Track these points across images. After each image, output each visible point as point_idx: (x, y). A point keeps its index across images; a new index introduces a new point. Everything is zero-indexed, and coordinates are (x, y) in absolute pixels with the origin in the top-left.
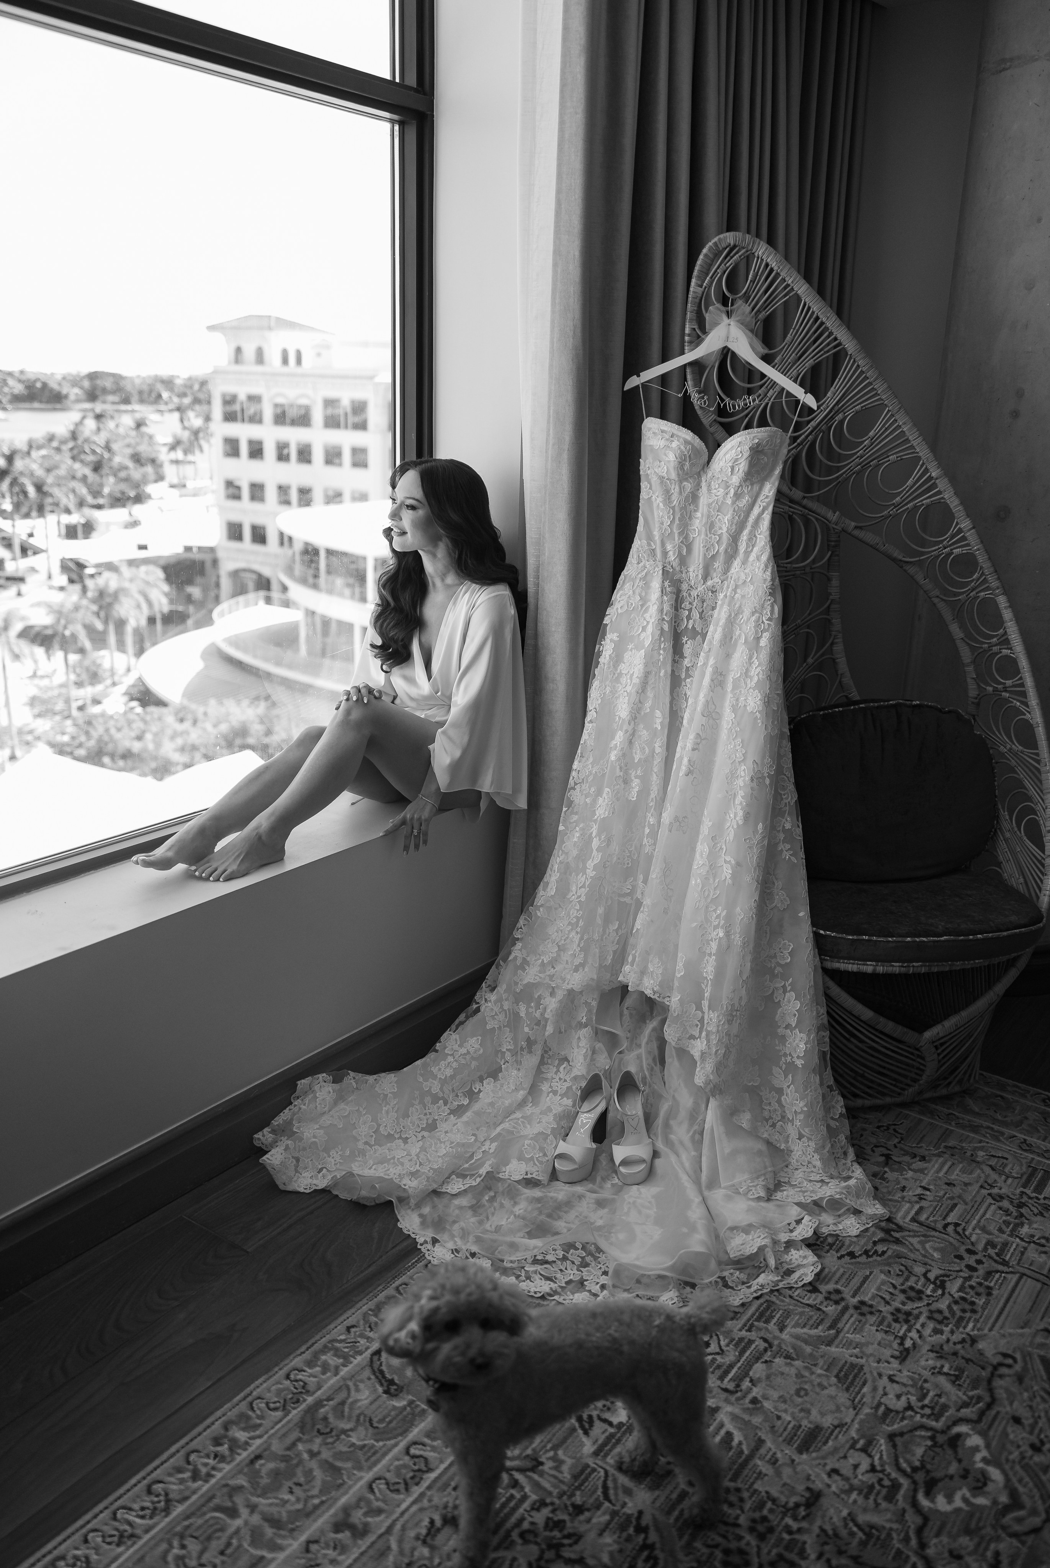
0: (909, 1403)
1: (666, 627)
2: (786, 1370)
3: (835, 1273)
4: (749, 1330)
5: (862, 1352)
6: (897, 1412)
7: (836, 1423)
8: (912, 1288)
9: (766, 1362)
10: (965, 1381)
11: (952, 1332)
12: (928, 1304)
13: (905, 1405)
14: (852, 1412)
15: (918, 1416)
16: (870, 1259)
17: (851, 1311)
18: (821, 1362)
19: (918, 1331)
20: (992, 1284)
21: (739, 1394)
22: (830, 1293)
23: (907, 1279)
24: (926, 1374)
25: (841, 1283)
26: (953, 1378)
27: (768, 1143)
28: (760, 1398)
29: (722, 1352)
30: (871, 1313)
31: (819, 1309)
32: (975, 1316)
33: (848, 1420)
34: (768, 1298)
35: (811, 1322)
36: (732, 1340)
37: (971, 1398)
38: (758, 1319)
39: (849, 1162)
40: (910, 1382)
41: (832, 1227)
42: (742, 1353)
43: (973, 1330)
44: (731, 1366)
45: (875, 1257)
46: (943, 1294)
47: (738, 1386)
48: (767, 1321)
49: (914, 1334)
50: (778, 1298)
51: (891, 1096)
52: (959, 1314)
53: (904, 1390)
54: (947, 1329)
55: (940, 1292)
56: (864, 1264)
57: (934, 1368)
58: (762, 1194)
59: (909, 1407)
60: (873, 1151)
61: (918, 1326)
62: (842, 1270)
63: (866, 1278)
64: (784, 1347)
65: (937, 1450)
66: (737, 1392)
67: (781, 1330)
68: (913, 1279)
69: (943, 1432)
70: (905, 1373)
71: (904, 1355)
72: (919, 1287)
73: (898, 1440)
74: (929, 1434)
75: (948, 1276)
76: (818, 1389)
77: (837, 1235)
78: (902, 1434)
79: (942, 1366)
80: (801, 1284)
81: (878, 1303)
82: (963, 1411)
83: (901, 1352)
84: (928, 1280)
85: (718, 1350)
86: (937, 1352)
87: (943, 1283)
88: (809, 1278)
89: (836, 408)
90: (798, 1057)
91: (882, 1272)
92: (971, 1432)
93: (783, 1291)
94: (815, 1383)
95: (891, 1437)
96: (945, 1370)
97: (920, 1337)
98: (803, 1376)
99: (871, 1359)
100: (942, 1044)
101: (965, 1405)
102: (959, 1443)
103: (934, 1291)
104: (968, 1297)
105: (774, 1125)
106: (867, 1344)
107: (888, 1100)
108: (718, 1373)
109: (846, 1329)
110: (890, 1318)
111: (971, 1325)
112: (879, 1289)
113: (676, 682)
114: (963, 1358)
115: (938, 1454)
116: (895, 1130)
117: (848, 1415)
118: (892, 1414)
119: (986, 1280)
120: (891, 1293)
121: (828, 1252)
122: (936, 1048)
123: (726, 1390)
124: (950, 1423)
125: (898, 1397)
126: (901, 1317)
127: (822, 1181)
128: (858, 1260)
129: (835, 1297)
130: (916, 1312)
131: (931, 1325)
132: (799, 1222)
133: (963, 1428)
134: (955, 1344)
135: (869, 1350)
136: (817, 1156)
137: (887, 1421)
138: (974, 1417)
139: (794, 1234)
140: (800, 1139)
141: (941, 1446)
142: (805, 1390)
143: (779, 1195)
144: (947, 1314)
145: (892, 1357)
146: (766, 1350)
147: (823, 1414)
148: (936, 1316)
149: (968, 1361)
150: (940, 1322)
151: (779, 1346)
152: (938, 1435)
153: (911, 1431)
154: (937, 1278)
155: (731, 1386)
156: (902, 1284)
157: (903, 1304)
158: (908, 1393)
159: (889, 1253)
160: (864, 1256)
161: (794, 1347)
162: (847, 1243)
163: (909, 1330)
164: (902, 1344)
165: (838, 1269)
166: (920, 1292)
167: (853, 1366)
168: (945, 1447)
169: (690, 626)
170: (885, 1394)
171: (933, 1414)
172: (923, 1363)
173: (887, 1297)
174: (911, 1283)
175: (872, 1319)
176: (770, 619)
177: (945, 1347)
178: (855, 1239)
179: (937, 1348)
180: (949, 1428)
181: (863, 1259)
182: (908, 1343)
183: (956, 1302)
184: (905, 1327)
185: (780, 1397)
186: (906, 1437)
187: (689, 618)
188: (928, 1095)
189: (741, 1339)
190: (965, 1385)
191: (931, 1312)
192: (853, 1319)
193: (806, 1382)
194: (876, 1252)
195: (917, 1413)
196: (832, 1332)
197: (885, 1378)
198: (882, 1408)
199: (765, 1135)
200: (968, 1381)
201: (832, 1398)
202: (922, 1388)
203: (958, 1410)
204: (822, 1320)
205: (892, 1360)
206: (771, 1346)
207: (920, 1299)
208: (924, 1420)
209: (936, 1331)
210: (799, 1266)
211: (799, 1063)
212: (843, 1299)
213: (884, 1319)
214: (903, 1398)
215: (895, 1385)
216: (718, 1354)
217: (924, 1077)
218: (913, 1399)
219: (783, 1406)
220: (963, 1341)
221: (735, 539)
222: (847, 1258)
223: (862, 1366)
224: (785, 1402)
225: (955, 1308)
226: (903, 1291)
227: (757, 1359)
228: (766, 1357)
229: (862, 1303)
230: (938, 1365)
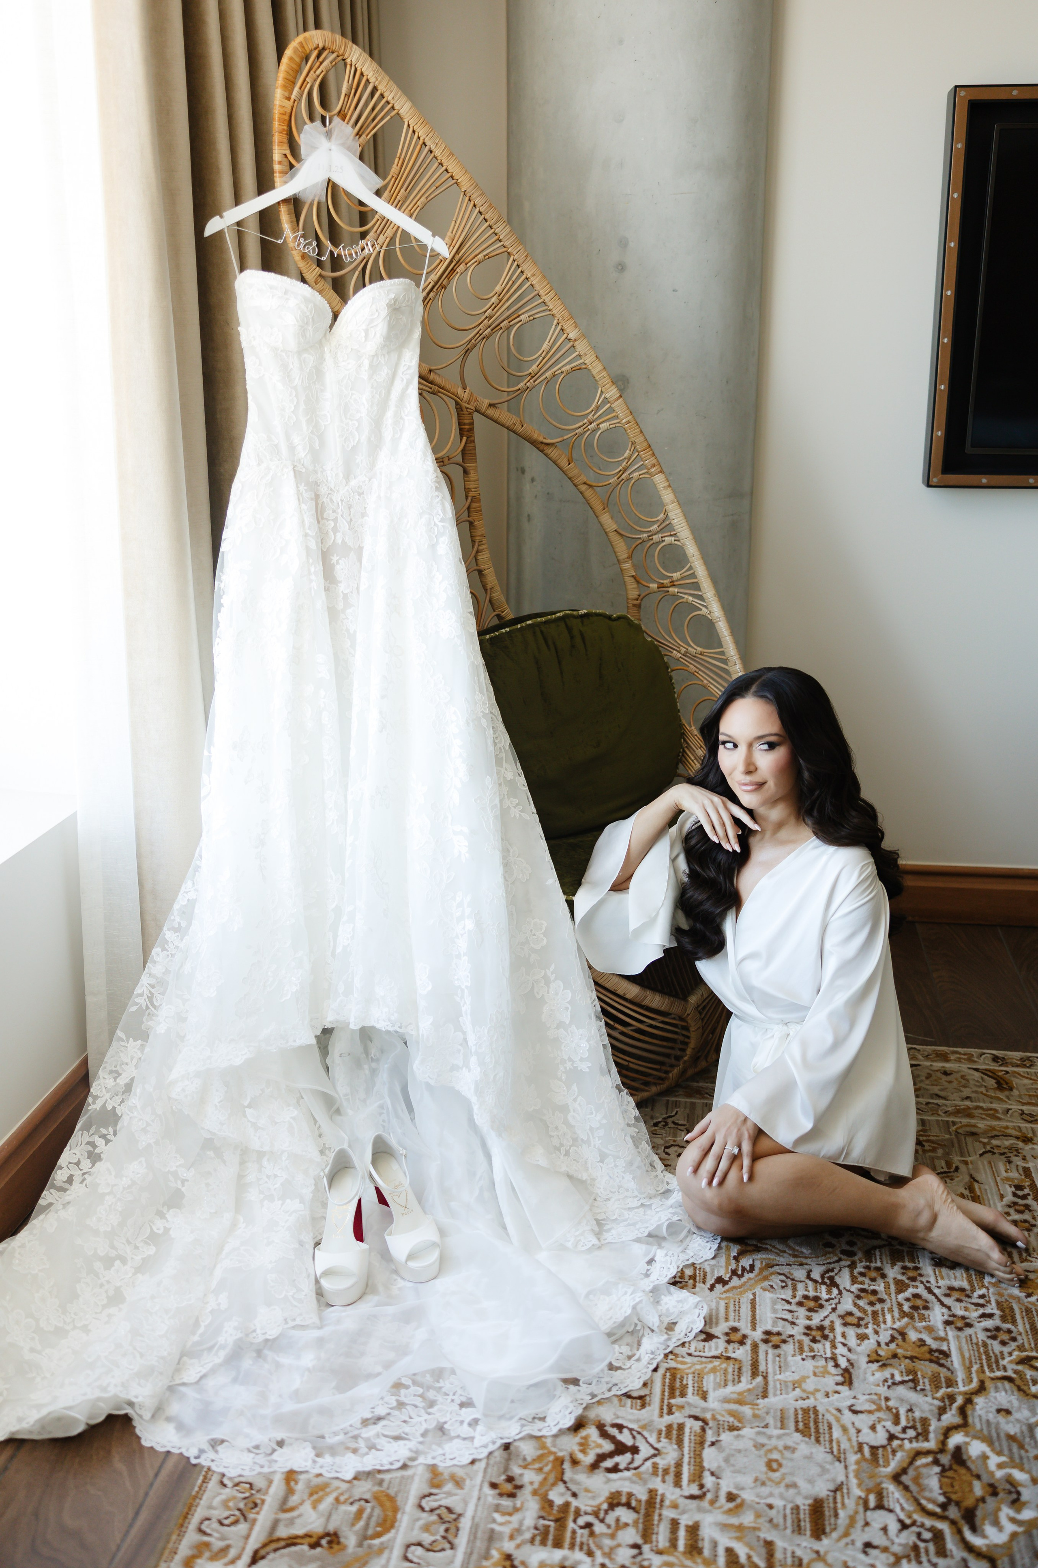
0: (888, 1431)
1: (313, 544)
2: (740, 1444)
3: (717, 1309)
4: (670, 1412)
5: (804, 1391)
6: (884, 1447)
7: (832, 1487)
8: (806, 1297)
9: (713, 1444)
10: (925, 1383)
11: (876, 1332)
12: (834, 1310)
13: (886, 1435)
14: (839, 1467)
15: (906, 1442)
16: (743, 1280)
17: (763, 1347)
18: (770, 1420)
19: (844, 1345)
20: (879, 1264)
21: (709, 1496)
22: (727, 1334)
23: (795, 1289)
24: (883, 1391)
25: (731, 1317)
26: (911, 1384)
27: (570, 1177)
28: (735, 1491)
29: (657, 1452)
30: (784, 1341)
31: (728, 1358)
32: (887, 1306)
33: (841, 1478)
34: (666, 1365)
35: (730, 1377)
36: (660, 1433)
37: (942, 1400)
38: (672, 1395)
39: (659, 1172)
40: (873, 1407)
41: (683, 1257)
42: (680, 1443)
43: (894, 1322)
44: (679, 1465)
45: (747, 1276)
46: (840, 1293)
47: (702, 1486)
48: (683, 1395)
49: (841, 1350)
50: (678, 1362)
51: (655, 1084)
52: (869, 1309)
53: (872, 1418)
54: (869, 1331)
55: (835, 1291)
56: (740, 1287)
57: (886, 1381)
58: (595, 1241)
59: (892, 1437)
60: (667, 1153)
61: (839, 1338)
62: (722, 1304)
63: (753, 1303)
64: (719, 1417)
65: (950, 1474)
66: (704, 1494)
67: (704, 1398)
68: (800, 1286)
69: (942, 1450)
70: (863, 1398)
71: (848, 1378)
72: (812, 1294)
73: (905, 1479)
74: (930, 1459)
75: (832, 1270)
76: (787, 1454)
77: (693, 1264)
78: (904, 1471)
79: (893, 1376)
80: (692, 1335)
81: (784, 1327)
82: (944, 1417)
83: (842, 1375)
84: (815, 1281)
85: (652, 1452)
86: (878, 1361)
87: (831, 1279)
88: (699, 1325)
89: (457, 258)
90: (582, 1060)
91: (765, 1290)
92: (967, 1439)
93: (677, 1351)
94: (781, 1448)
95: (896, 1478)
96: (898, 1378)
97: (850, 1350)
98: (763, 1445)
99: (819, 1395)
100: (704, 1007)
101: (942, 1411)
102: (965, 1457)
103: (829, 1292)
104: (866, 1286)
105: (567, 1153)
106: (804, 1379)
107: (654, 1089)
108: (670, 1478)
109: (770, 1370)
110: (806, 1340)
111: (888, 1317)
112: (775, 1311)
113: (333, 614)
114: (906, 1358)
115: (953, 1478)
116: (674, 1123)
117: (838, 1473)
118: (880, 1451)
119: (871, 1262)
120: (790, 1311)
121: (694, 1286)
122: (700, 1013)
123: (692, 1497)
124: (941, 1438)
125: (873, 1428)
126: (817, 1334)
127: (642, 1205)
128: (731, 1284)
129: (736, 1337)
130: (827, 1323)
131: (851, 1332)
132: (650, 1262)
133: (956, 1439)
134: (887, 1344)
135: (810, 1385)
136: (628, 1177)
137: (881, 1461)
138: (958, 1420)
139: (653, 1277)
140: (602, 1161)
141: (951, 1468)
142: (776, 1461)
143: (608, 1237)
144: (858, 1314)
145: (837, 1384)
146: (703, 1430)
147: (811, 1481)
148: (849, 1319)
149: (912, 1358)
150: (858, 1326)
151: (714, 1418)
152: (939, 1456)
153: (911, 1463)
154: (822, 1277)
155: (694, 1490)
156: (794, 1297)
157: (809, 1318)
158: (880, 1420)
159: (758, 1265)
160: (735, 1278)
161: (732, 1414)
162: (708, 1270)
163: (834, 1346)
164: (837, 1365)
165: (718, 1303)
166: (816, 1299)
167: (806, 1411)
168: (955, 1467)
169: (339, 541)
170: (859, 1431)
171: (918, 1434)
172: (871, 1379)
173: (788, 1316)
174: (801, 1292)
175: (788, 1348)
176: (442, 520)
177: (881, 1352)
178: (713, 1262)
179: (874, 1357)
180: (944, 1443)
181: (735, 1281)
182: (843, 1363)
183: (858, 1297)
184: (828, 1345)
185: (756, 1480)
186: (911, 1472)
187: (335, 530)
188: (690, 1072)
189: (669, 1427)
190: (928, 1387)
191: (841, 1317)
192: (770, 1356)
193: (770, 1451)
194: (744, 1269)
195: (903, 1439)
196: (759, 1379)
197: (847, 1413)
198: (866, 1450)
199: (564, 1169)
200: (926, 1381)
201: (809, 1457)
202: (889, 1409)
203: (939, 1420)
204: (740, 1369)
205: (839, 1388)
206: (705, 1422)
207: (821, 1306)
208: (915, 1445)
209: (862, 1337)
210: (682, 1313)
211: (584, 1067)
212: (745, 1337)
213: (800, 1343)
214: (879, 1428)
215: (860, 1416)
216: (655, 1455)
217: (689, 1051)
218: (889, 1424)
219: (765, 1490)
220: (893, 1339)
221: (377, 423)
222: (719, 1287)
223: (815, 1407)
224: (763, 1484)
225: (861, 1303)
226: (800, 1304)
227: (702, 1443)
228: (710, 1436)
229: (767, 1333)
230: (889, 1376)
